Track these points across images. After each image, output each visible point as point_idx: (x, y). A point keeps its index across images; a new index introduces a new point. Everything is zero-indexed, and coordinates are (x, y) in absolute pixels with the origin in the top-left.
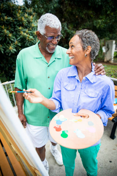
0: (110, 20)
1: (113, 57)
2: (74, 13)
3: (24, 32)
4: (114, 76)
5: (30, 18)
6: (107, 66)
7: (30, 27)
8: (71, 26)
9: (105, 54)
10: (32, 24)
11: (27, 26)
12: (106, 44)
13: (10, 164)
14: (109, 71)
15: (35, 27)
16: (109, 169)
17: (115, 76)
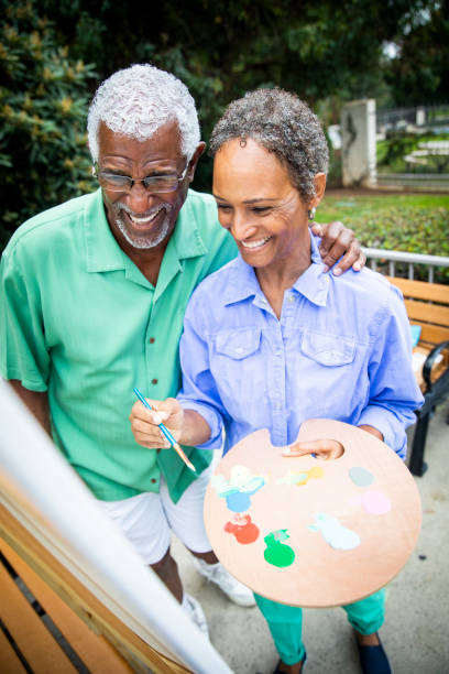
0: (349, 20)
1: (373, 165)
2: (206, 7)
3: (18, 107)
4: (392, 242)
5: (29, 44)
6: (357, 201)
7: (37, 85)
8: (202, 62)
9: (343, 154)
10: (43, 70)
11: (26, 80)
12: (343, 116)
13: (60, 639)
14: (371, 223)
15: (56, 79)
16: (421, 586)
17: (396, 242)
